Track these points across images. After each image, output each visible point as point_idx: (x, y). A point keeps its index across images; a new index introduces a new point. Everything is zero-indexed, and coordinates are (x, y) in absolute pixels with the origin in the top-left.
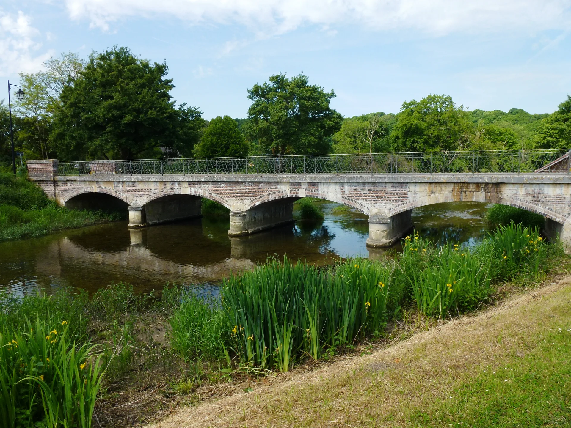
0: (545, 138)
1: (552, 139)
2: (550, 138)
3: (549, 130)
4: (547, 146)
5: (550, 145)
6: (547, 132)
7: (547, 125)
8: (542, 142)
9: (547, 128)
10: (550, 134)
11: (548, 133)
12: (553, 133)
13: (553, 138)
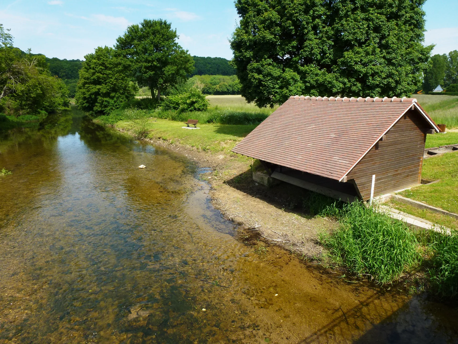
0: (94, 74)
1: (101, 75)
2: (99, 74)
3: (97, 66)
4: (97, 82)
5: (101, 81)
6: (96, 67)
7: (94, 61)
8: (92, 78)
9: (95, 63)
10: (99, 70)
11: (97, 69)
12: (101, 69)
13: (103, 74)
